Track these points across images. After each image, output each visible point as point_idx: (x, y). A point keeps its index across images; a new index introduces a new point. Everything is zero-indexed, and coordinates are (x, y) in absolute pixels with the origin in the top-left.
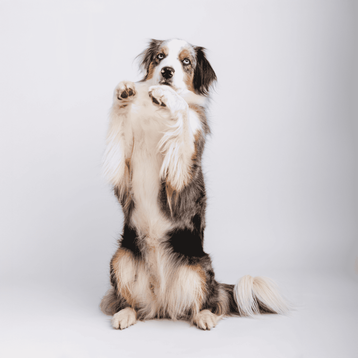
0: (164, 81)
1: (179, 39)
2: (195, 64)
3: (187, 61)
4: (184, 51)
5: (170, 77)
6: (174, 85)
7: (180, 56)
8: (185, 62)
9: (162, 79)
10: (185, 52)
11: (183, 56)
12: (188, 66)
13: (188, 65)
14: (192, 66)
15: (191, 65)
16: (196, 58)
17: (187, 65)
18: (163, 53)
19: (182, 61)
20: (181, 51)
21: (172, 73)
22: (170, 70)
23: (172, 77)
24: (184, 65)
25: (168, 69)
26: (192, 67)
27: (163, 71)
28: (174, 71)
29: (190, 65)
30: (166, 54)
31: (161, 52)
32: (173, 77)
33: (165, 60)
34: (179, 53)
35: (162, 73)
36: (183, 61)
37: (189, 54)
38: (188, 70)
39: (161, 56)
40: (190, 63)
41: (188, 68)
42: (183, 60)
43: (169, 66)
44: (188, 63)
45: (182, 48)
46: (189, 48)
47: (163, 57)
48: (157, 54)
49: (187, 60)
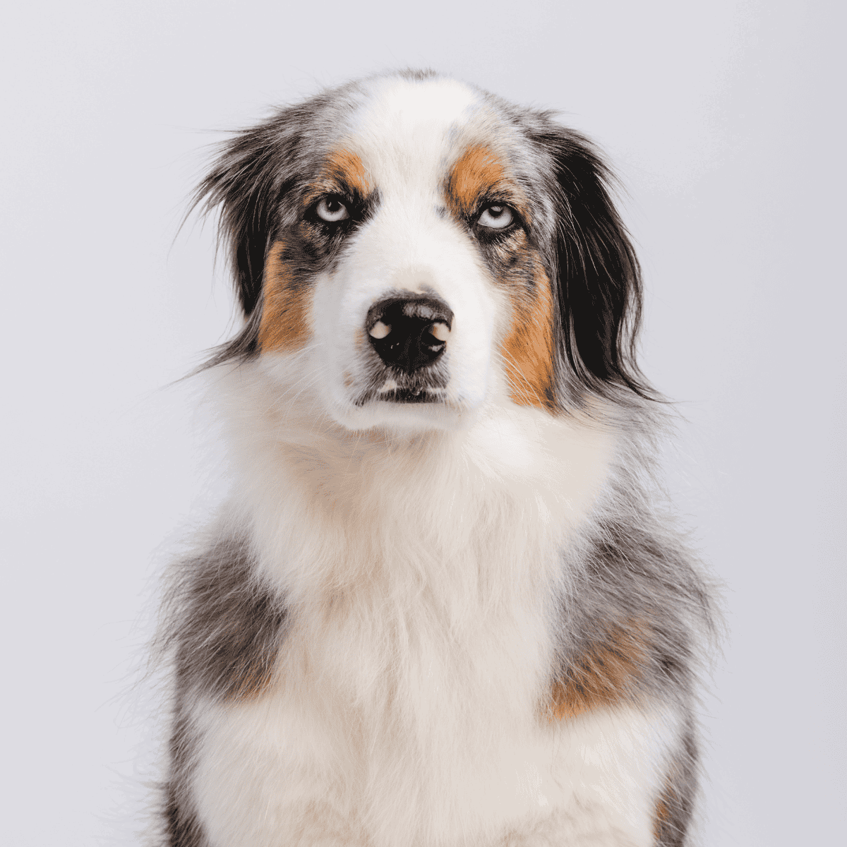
0: (391, 385)
1: (419, 76)
2: (547, 219)
3: (495, 215)
4: (472, 153)
5: (435, 357)
6: (461, 398)
7: (449, 187)
8: (487, 220)
9: (378, 378)
10: (482, 163)
11: (468, 187)
12: (509, 241)
13: (512, 231)
14: (533, 233)
15: (527, 231)
16: (551, 190)
17: (507, 232)
18: (344, 185)
19: (469, 221)
20: (454, 155)
21: (440, 332)
22: (425, 312)
23: (441, 351)
24: (486, 239)
25: (409, 310)
26: (531, 242)
27: (380, 331)
28: (446, 318)
29: (520, 233)
30: (366, 190)
31: (329, 185)
32: (451, 350)
33: (366, 235)
34: (442, 173)
35: (373, 341)
36: (477, 216)
37: (502, 170)
38: (513, 261)
39: (333, 209)
40: (518, 220)
41: (515, 247)
42: (474, 210)
43: (412, 286)
44: (504, 221)
45: (455, 132)
46: (497, 128)
47: (349, 210)
48: (307, 200)
49: (496, 209)
